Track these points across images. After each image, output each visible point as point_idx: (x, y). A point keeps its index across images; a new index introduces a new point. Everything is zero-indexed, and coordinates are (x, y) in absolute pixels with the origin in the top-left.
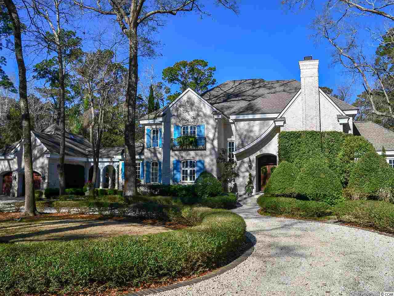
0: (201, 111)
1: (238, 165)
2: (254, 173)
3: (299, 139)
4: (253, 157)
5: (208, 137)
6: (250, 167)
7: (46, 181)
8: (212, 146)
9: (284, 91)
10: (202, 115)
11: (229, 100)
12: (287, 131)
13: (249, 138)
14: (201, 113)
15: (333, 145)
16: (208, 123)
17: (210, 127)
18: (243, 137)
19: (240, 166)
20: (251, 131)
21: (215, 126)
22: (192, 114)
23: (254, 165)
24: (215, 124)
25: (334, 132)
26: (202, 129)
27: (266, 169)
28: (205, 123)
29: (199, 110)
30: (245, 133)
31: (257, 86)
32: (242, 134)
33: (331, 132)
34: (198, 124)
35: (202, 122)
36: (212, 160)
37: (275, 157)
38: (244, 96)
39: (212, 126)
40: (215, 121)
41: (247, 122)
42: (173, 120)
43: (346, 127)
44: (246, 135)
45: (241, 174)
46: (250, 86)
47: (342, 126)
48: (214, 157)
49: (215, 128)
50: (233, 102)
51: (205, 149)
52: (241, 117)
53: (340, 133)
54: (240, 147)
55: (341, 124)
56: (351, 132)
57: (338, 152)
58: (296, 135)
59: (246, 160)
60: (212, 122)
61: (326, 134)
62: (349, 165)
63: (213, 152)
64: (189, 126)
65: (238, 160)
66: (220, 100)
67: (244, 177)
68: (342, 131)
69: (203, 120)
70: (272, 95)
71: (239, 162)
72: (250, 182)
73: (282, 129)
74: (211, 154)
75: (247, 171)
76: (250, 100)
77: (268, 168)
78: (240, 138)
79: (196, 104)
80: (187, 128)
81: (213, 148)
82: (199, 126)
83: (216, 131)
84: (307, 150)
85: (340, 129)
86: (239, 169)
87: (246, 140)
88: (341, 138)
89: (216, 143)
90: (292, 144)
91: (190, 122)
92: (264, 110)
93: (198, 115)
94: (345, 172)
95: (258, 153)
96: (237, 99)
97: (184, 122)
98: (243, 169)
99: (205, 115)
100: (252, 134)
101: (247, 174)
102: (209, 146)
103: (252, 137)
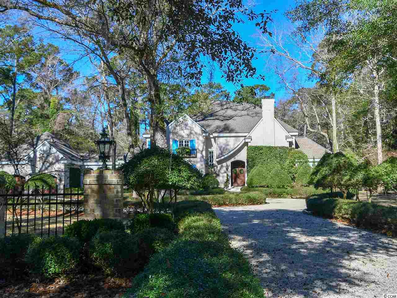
0: (193, 130)
1: (219, 168)
2: (230, 174)
3: (260, 151)
4: (229, 163)
5: (198, 149)
6: (227, 169)
7: (63, 182)
8: (202, 155)
9: (248, 115)
10: (194, 133)
11: (206, 119)
12: (253, 145)
13: (226, 149)
14: (192, 132)
15: (283, 155)
16: (198, 139)
17: (200, 142)
18: (222, 149)
19: (220, 169)
20: (228, 145)
21: (203, 141)
22: (187, 132)
23: (230, 168)
24: (204, 139)
25: (283, 147)
26: (194, 143)
27: (236, 170)
28: (196, 139)
29: (191, 129)
30: (224, 146)
31: (225, 107)
32: (221, 147)
33: (281, 147)
34: (191, 139)
35: (194, 138)
36: (202, 165)
37: (244, 163)
38: (217, 116)
39: (202, 141)
40: (203, 138)
41: (225, 138)
42: (171, 136)
43: (291, 143)
44: (224, 148)
45: (221, 175)
46: (219, 107)
47: (288, 143)
48: (203, 163)
49: (204, 143)
50: (210, 121)
51: (196, 157)
52: (221, 135)
53: (287, 148)
54: (221, 156)
55: (288, 142)
56: (294, 146)
57: (286, 160)
58: (259, 148)
59: (224, 164)
60: (201, 138)
61: (278, 148)
62: (293, 168)
63: (203, 160)
64: (184, 141)
65: (218, 165)
66: (199, 119)
67: (223, 177)
68: (288, 146)
69: (195, 137)
70: (240, 117)
71: (219, 166)
72: (228, 180)
73: (249, 144)
74: (201, 161)
75: (225, 172)
76: (222, 119)
77: (237, 170)
78: (220, 149)
79: (189, 125)
80: (182, 141)
81: (203, 157)
82: (192, 141)
83: (204, 145)
84: (267, 158)
85: (287, 145)
86: (219, 171)
87: (224, 151)
88: (288, 151)
89: (204, 153)
90: (256, 155)
91: (185, 138)
92: (237, 129)
93: (191, 133)
94: (291, 173)
95: (233, 160)
96: (212, 118)
97: (181, 137)
98: (222, 171)
99: (196, 133)
100: (228, 147)
101: (225, 175)
102: (199, 155)
103: (229, 149)
